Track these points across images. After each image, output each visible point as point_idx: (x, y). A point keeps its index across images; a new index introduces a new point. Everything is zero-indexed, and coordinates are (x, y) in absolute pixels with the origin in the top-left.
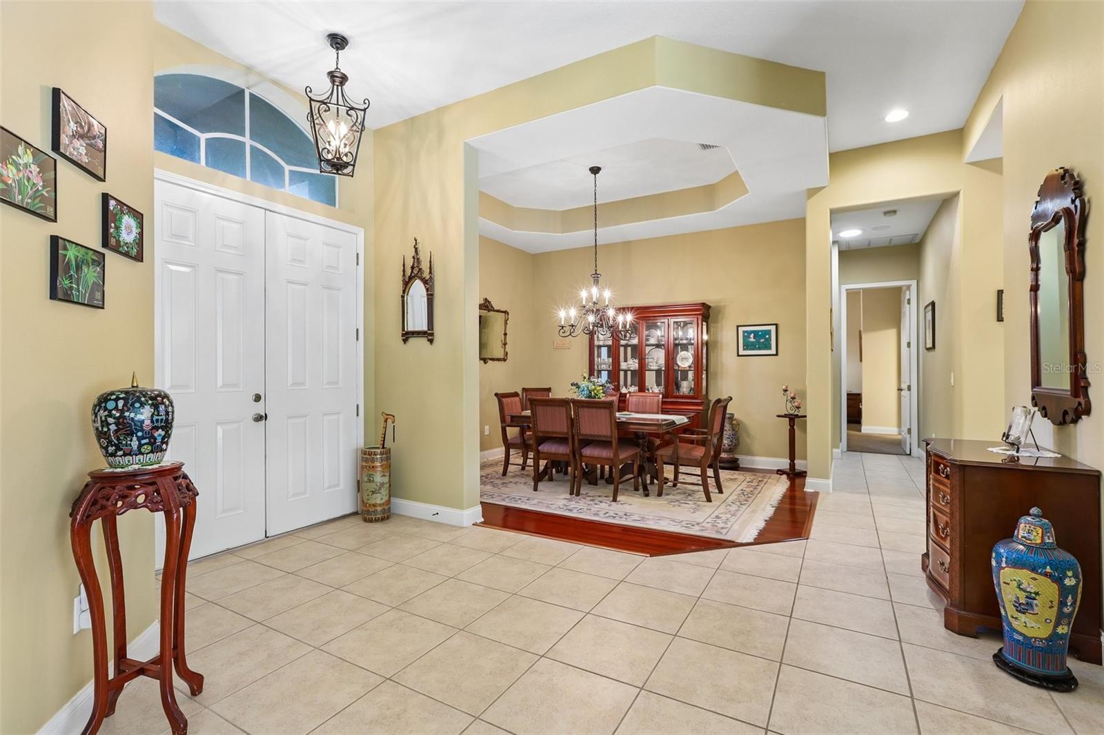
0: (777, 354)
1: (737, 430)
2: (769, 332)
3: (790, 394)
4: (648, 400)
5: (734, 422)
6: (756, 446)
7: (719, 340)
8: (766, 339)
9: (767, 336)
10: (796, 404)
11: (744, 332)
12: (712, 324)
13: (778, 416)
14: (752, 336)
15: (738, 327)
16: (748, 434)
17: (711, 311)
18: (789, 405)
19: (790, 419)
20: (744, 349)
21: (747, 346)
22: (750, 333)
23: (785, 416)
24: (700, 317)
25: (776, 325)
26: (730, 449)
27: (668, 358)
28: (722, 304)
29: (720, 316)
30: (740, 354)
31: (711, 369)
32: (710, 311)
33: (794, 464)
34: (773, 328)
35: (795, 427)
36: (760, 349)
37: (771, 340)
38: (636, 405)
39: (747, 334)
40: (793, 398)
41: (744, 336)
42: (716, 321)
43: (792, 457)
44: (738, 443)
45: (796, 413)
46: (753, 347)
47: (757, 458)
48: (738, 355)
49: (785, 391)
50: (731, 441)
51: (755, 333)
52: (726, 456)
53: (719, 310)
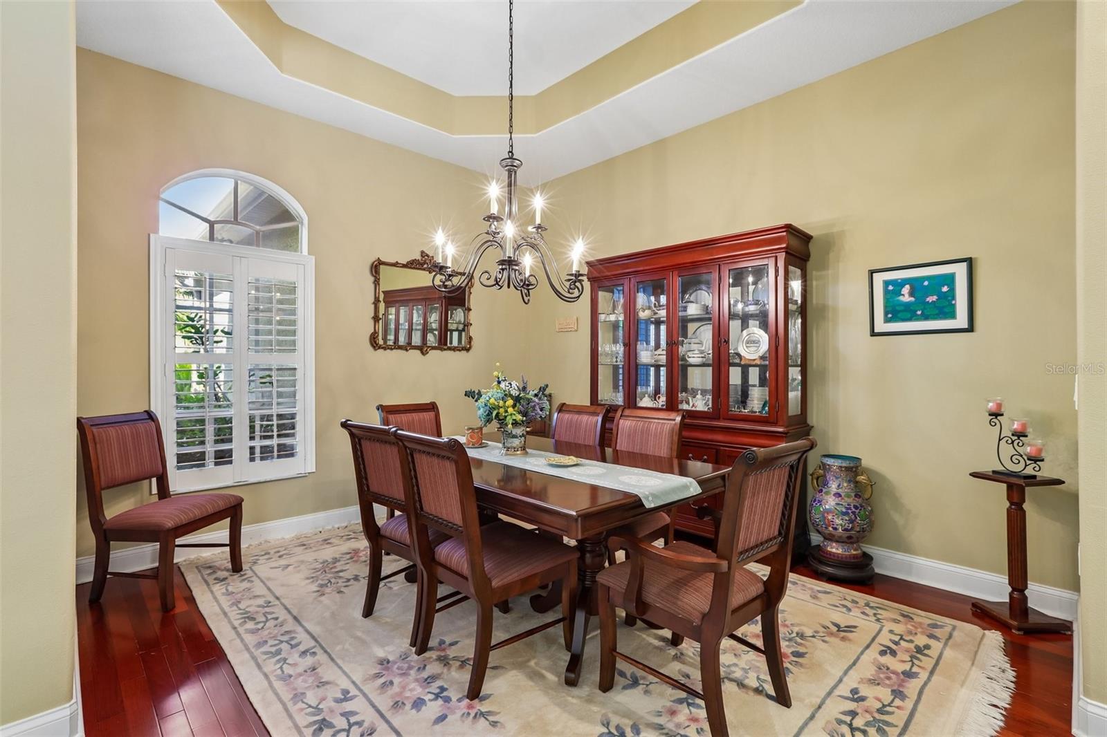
0: (971, 329)
1: (866, 496)
2: (950, 279)
3: (1011, 423)
4: (653, 427)
5: (861, 478)
6: (918, 533)
7: (830, 303)
8: (942, 296)
9: (945, 289)
10: (1028, 449)
11: (886, 283)
12: (814, 273)
13: (974, 475)
14: (906, 290)
15: (872, 273)
16: (897, 504)
17: (812, 247)
18: (1007, 451)
19: (1010, 487)
20: (887, 320)
21: (893, 313)
22: (899, 284)
23: (995, 476)
24: (782, 257)
25: (970, 262)
26: (850, 537)
27: (719, 342)
28: (835, 230)
29: (832, 255)
30: (876, 330)
31: (813, 364)
32: (811, 245)
33: (1025, 599)
34: (960, 271)
35: (1025, 506)
36: (926, 317)
37: (954, 298)
38: (629, 435)
39: (893, 289)
40: (1020, 434)
41: (886, 292)
42: (824, 266)
43: (1018, 575)
44: (871, 524)
45: (1029, 471)
46: (909, 315)
47: (920, 561)
48: (873, 334)
49: (996, 414)
50: (851, 521)
51: (915, 284)
52: (840, 551)
53: (829, 243)
